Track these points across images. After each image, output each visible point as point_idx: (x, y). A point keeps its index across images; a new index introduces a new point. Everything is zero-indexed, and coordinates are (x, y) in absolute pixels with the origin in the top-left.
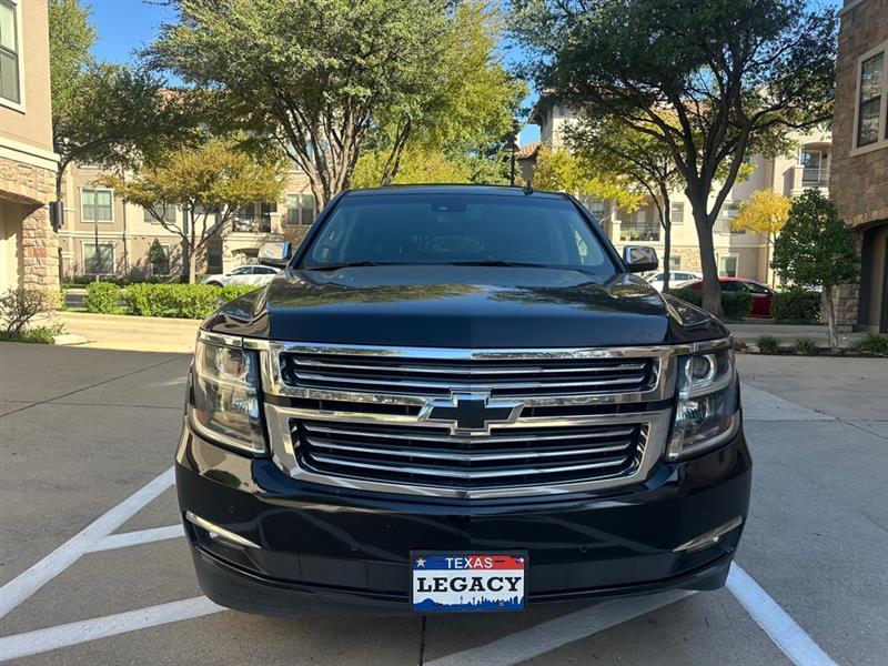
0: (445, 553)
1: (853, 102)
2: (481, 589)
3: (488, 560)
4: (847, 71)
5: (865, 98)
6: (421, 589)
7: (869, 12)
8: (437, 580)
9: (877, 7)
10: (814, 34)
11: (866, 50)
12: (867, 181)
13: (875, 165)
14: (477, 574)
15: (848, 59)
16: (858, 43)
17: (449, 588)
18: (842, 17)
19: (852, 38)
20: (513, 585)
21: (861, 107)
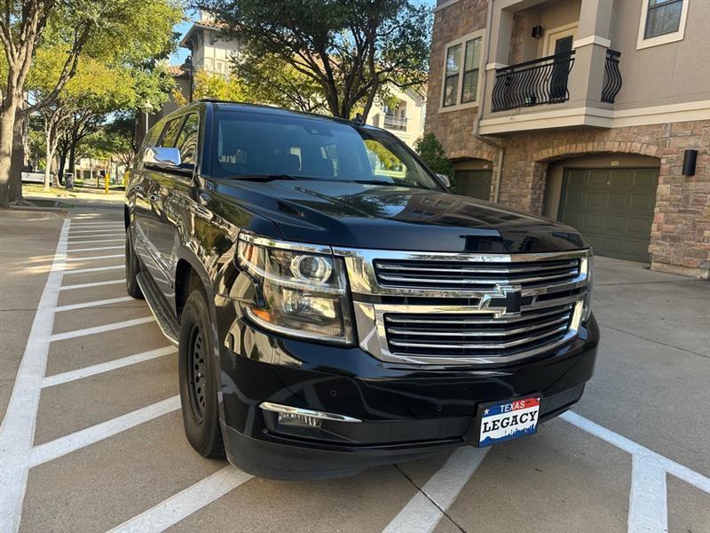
0: (500, 402)
1: (441, 75)
2: (517, 423)
3: (523, 403)
4: (438, 52)
5: (449, 73)
6: (485, 431)
7: (453, 15)
8: (494, 422)
9: (458, 12)
10: (413, 20)
11: (451, 40)
12: (449, 130)
13: (454, 121)
14: (514, 413)
15: (438, 44)
16: (446, 34)
17: (500, 427)
18: (435, 13)
19: (441, 30)
20: (533, 416)
21: (446, 78)
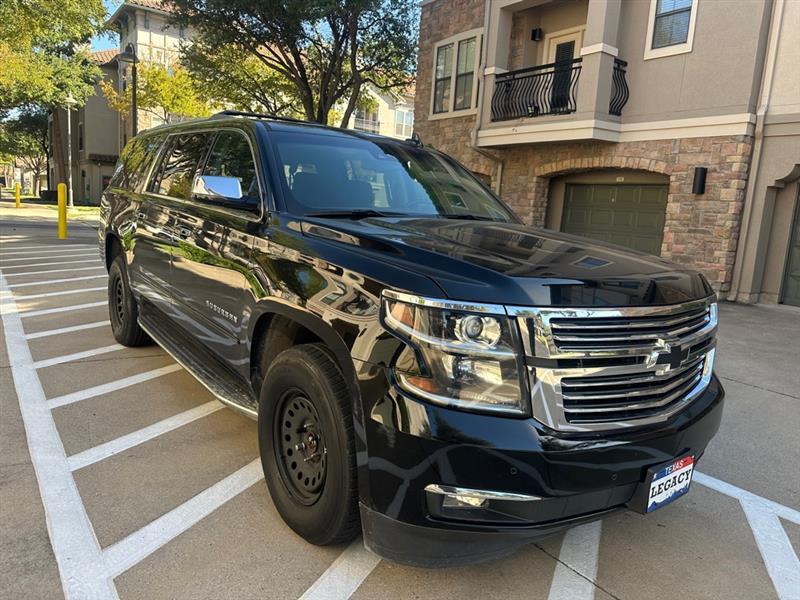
0: (666, 464)
1: (430, 77)
2: (676, 484)
3: (681, 462)
4: (426, 52)
5: (439, 77)
6: (652, 496)
7: (442, 10)
8: (659, 486)
10: (394, 13)
11: (441, 39)
12: (441, 140)
13: (446, 130)
14: (675, 474)
15: (427, 42)
16: (434, 32)
17: (664, 491)
18: (422, 7)
19: (430, 26)
20: (687, 475)
21: (436, 82)
